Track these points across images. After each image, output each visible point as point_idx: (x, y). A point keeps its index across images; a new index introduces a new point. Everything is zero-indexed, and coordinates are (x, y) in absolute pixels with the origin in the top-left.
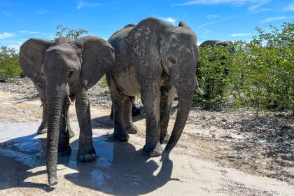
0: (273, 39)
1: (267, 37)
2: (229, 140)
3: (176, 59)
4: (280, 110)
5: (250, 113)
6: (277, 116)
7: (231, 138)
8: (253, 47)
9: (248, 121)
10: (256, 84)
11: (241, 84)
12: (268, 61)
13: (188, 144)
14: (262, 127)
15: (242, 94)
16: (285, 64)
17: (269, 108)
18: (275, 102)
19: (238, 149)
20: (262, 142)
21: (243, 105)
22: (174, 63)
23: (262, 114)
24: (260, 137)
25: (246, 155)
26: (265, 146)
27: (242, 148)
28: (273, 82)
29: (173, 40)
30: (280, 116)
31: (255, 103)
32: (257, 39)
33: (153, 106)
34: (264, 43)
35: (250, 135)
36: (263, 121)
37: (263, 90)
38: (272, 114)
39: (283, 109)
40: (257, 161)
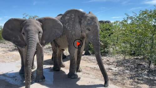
0: (134, 19)
1: (131, 18)
2: (110, 71)
3: (91, 29)
4: (137, 56)
5: (121, 57)
6: (135, 59)
7: (111, 69)
8: (123, 23)
9: (120, 61)
10: (124, 42)
11: (117, 43)
12: (131, 31)
13: (90, 72)
14: (127, 64)
15: (117, 48)
16: (140, 32)
17: (131, 55)
18: (134, 51)
19: (115, 75)
20: (127, 71)
21: (117, 53)
22: (90, 31)
23: (127, 58)
24: (126, 69)
25: (119, 78)
26: (129, 74)
27: (117, 75)
28: (133, 41)
29: (88, 20)
30: (137, 59)
31: (123, 52)
32: (125, 19)
33: (74, 53)
34: (129, 22)
35: (121, 68)
36: (128, 61)
37: (128, 45)
38: (132, 58)
39: (138, 55)
40: (125, 81)
